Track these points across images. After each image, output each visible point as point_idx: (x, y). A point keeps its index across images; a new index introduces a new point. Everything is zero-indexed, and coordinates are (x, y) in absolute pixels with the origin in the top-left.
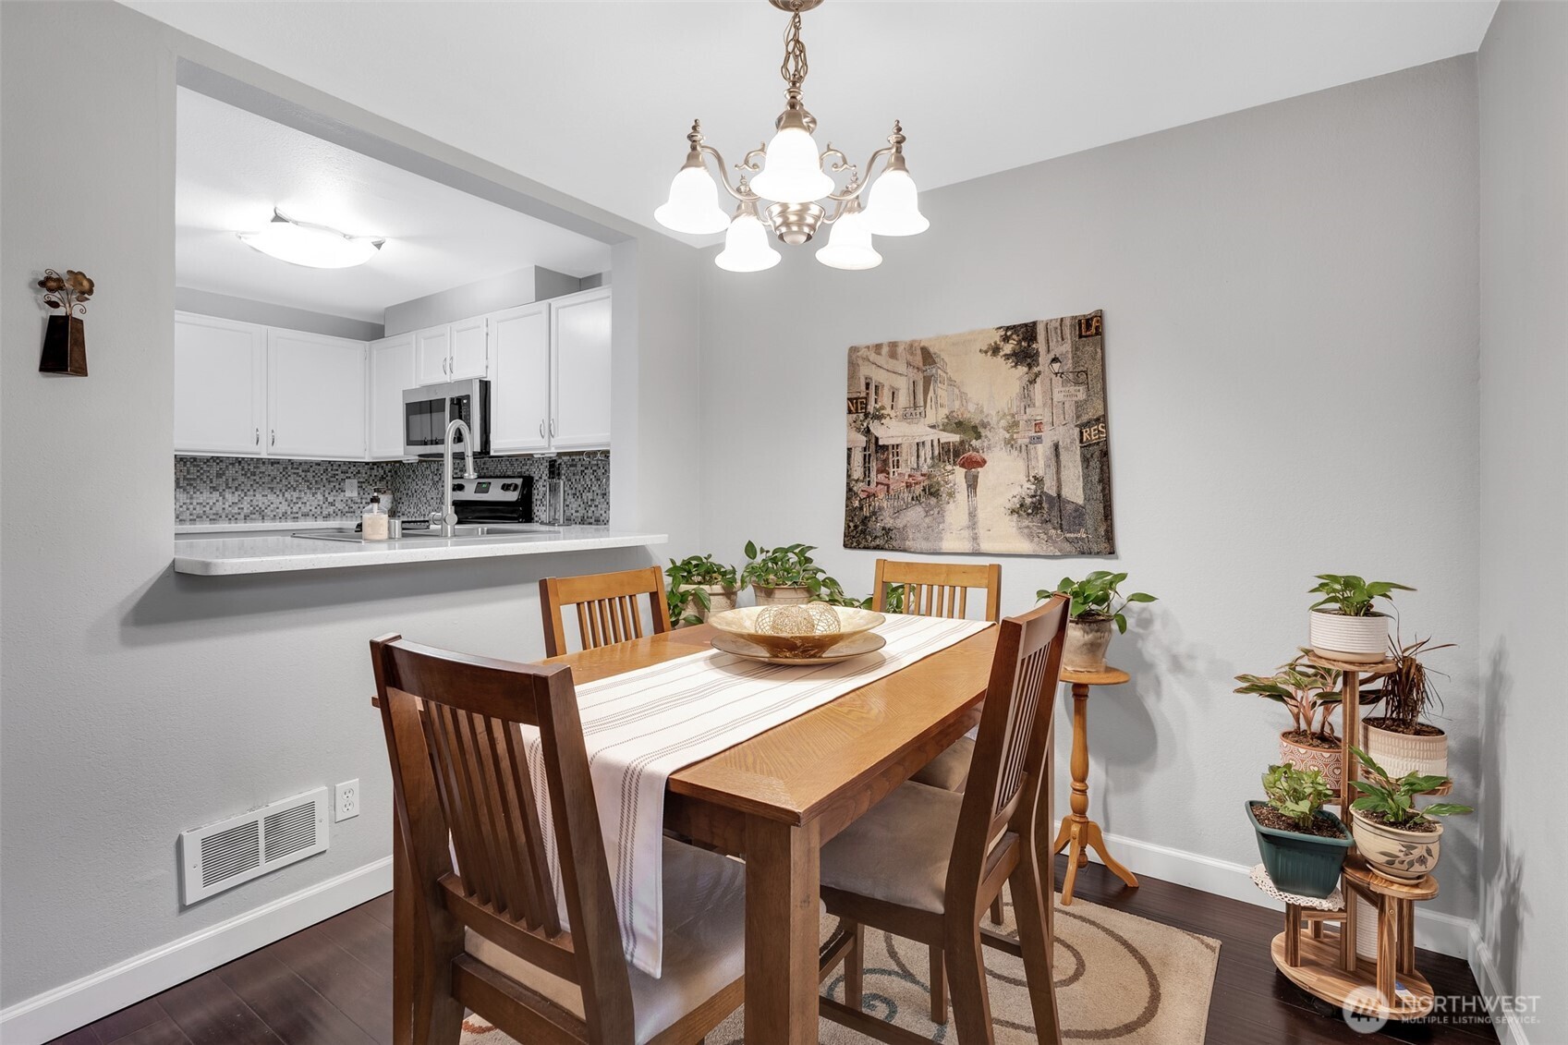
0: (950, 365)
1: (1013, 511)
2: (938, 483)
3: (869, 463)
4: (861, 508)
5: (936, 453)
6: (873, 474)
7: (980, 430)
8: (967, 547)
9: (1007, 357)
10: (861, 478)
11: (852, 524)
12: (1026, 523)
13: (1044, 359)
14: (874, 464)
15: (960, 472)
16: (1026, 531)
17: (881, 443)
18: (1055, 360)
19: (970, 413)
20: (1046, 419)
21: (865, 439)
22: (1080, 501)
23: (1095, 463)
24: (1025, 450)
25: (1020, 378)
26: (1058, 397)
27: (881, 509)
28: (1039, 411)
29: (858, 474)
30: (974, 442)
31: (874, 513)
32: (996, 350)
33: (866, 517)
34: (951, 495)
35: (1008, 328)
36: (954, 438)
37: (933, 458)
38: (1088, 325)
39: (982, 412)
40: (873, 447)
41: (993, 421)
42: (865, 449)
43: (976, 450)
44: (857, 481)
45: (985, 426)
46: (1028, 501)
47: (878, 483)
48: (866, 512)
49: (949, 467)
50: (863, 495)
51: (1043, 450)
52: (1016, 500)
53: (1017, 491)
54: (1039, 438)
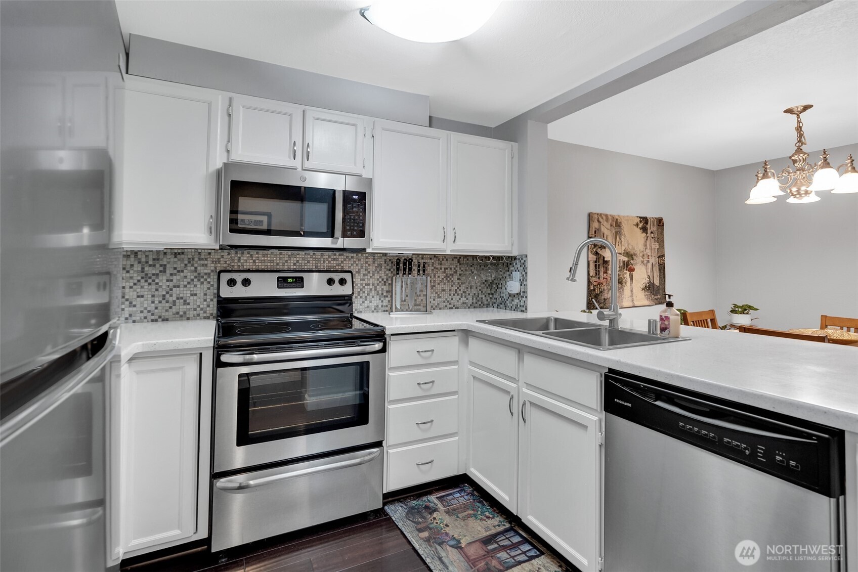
0: (626, 228)
1: (643, 289)
2: (621, 278)
3: (599, 268)
4: (594, 290)
5: (621, 265)
6: (602, 273)
7: (634, 256)
8: (631, 305)
9: (640, 228)
10: (594, 276)
11: (590, 298)
12: (647, 293)
13: (649, 232)
14: (602, 269)
15: (628, 273)
16: (647, 296)
17: (605, 260)
18: (652, 232)
19: (630, 249)
20: (650, 254)
21: (595, 257)
22: (658, 285)
23: (662, 271)
24: (646, 265)
25: (644, 238)
26: (653, 246)
27: (604, 290)
28: (648, 251)
29: (592, 273)
30: (631, 261)
31: (601, 292)
32: (637, 225)
33: (597, 294)
34: (626, 283)
35: (640, 218)
36: (626, 259)
37: (619, 267)
38: (660, 222)
39: (634, 249)
40: (601, 261)
41: (638, 254)
42: (596, 262)
43: (632, 265)
44: (592, 277)
45: (635, 255)
46: (648, 285)
47: (604, 278)
48: (597, 291)
49: (625, 271)
50: (595, 284)
51: (650, 265)
52: (644, 285)
53: (644, 281)
54: (649, 261)
